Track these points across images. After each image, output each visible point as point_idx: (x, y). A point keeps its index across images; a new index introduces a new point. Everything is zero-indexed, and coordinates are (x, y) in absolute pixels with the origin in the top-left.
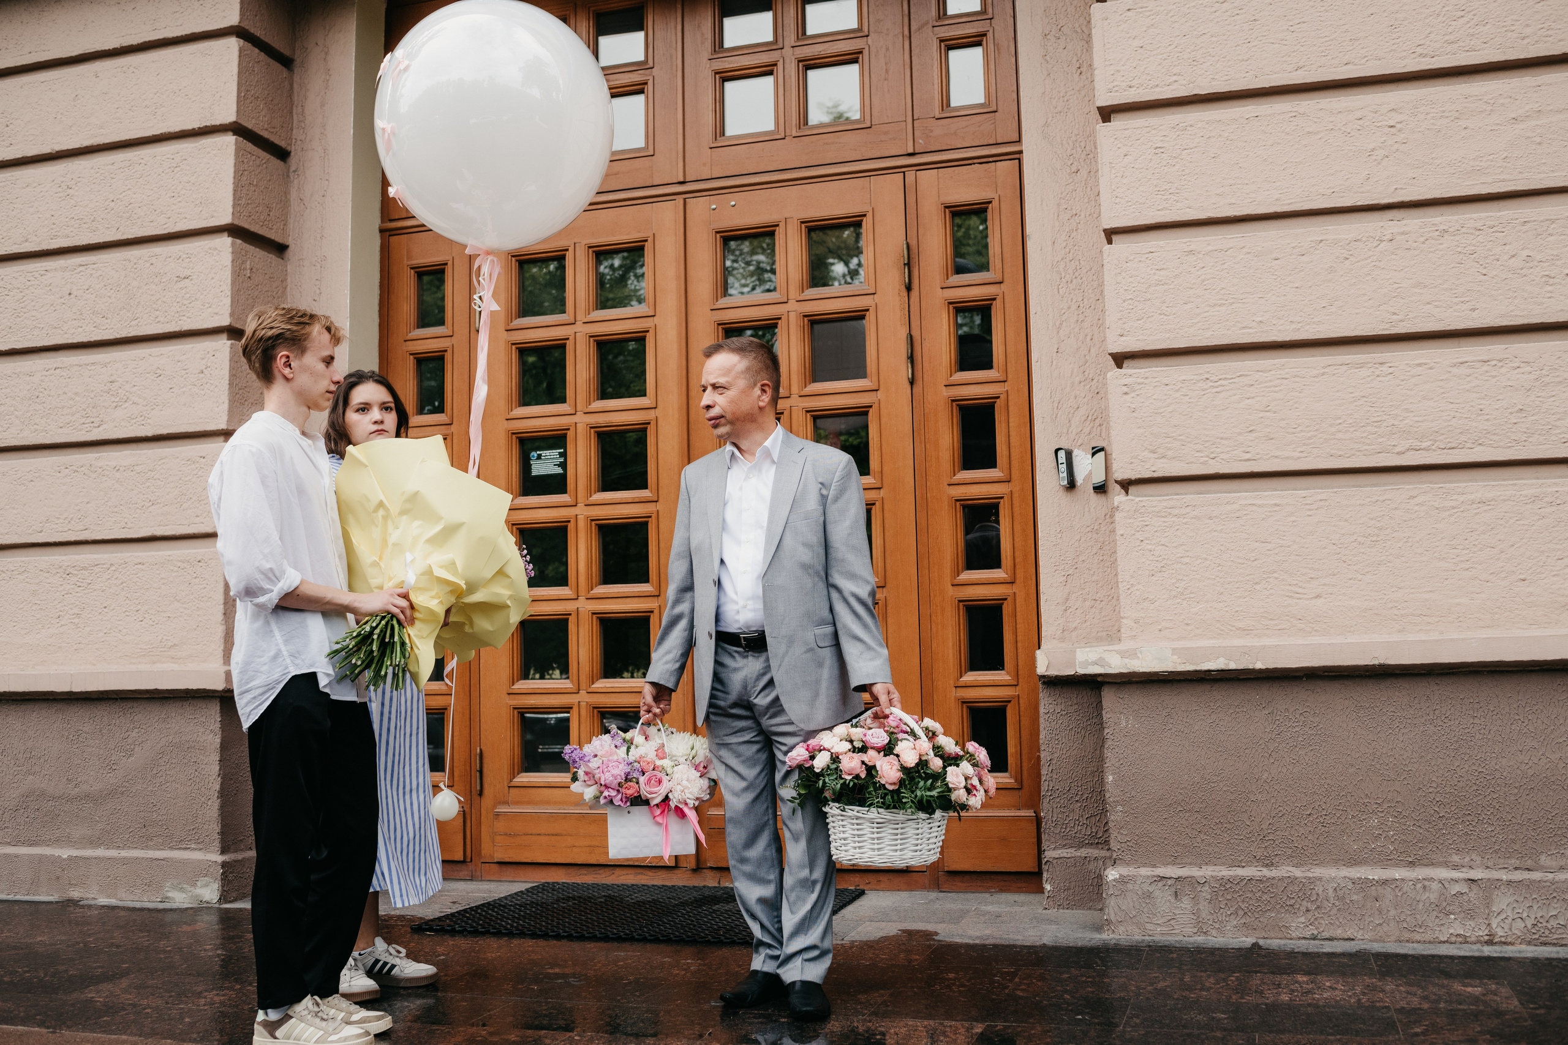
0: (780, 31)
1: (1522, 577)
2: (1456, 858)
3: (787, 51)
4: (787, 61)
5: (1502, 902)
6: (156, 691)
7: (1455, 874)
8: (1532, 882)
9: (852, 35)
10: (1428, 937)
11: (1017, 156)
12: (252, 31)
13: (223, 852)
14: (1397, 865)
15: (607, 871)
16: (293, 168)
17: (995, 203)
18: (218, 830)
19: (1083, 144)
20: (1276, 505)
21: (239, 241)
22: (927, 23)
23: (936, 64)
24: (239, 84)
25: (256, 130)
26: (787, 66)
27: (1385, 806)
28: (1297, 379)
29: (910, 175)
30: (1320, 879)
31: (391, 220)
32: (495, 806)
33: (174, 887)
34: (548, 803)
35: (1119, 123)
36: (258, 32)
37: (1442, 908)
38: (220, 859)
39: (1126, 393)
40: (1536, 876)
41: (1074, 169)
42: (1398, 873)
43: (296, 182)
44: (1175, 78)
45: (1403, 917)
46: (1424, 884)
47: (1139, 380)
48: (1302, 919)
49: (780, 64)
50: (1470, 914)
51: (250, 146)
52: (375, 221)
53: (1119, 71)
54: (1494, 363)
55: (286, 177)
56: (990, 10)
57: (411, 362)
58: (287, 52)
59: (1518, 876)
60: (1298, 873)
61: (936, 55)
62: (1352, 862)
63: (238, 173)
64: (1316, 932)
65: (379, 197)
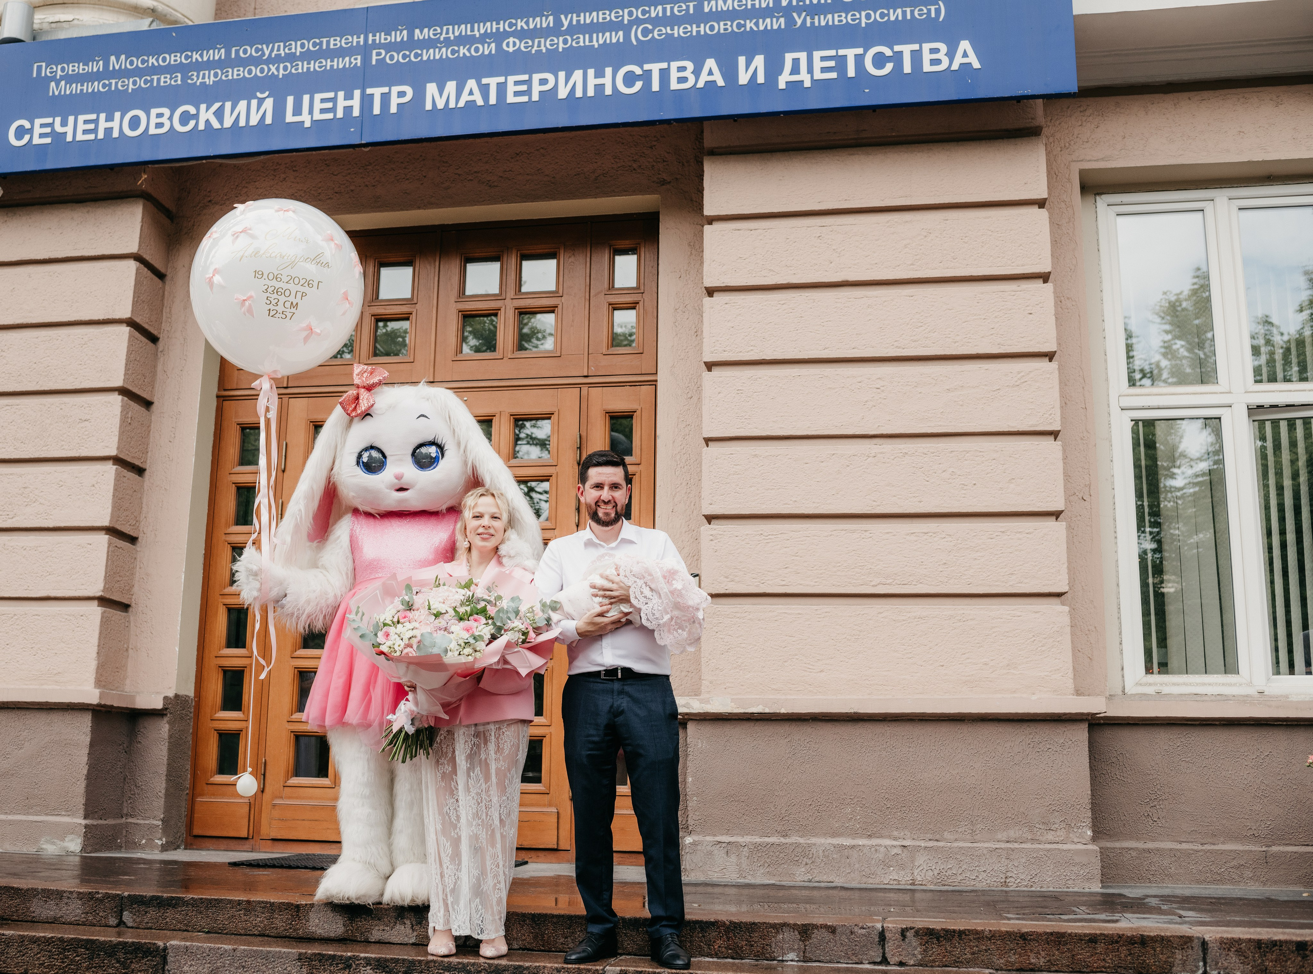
0: (504, 287)
1: (942, 664)
2: (895, 833)
3: (508, 301)
4: (508, 308)
5: (921, 859)
6: (47, 703)
7: (895, 843)
8: (938, 847)
9: (551, 295)
10: (878, 880)
11: (654, 383)
12: (144, 256)
13: (85, 818)
14: (861, 837)
16: (160, 349)
17: (638, 413)
18: (83, 802)
19: (695, 380)
20: (799, 614)
21: (126, 399)
22: (601, 292)
23: (606, 318)
24: (134, 292)
25: (141, 323)
26: (508, 311)
27: (856, 800)
28: (815, 538)
29: (585, 389)
30: (814, 844)
31: (225, 390)
32: (273, 800)
33: (47, 842)
34: (311, 798)
35: (716, 372)
36: (147, 257)
37: (886, 863)
38: (84, 822)
39: (712, 540)
40: (941, 844)
41: (689, 396)
42: (860, 842)
43: (162, 359)
44: (752, 348)
45: (863, 868)
46: (876, 848)
47: (720, 533)
48: (803, 870)
49: (503, 310)
50: (902, 866)
51: (137, 334)
52: (214, 390)
53: (717, 341)
54: (930, 534)
55: (156, 355)
56: (642, 288)
57: (233, 489)
58: (163, 270)
59: (930, 844)
60: (802, 841)
61: (606, 313)
62: (835, 835)
63: (129, 353)
64: (811, 878)
65: (217, 374)
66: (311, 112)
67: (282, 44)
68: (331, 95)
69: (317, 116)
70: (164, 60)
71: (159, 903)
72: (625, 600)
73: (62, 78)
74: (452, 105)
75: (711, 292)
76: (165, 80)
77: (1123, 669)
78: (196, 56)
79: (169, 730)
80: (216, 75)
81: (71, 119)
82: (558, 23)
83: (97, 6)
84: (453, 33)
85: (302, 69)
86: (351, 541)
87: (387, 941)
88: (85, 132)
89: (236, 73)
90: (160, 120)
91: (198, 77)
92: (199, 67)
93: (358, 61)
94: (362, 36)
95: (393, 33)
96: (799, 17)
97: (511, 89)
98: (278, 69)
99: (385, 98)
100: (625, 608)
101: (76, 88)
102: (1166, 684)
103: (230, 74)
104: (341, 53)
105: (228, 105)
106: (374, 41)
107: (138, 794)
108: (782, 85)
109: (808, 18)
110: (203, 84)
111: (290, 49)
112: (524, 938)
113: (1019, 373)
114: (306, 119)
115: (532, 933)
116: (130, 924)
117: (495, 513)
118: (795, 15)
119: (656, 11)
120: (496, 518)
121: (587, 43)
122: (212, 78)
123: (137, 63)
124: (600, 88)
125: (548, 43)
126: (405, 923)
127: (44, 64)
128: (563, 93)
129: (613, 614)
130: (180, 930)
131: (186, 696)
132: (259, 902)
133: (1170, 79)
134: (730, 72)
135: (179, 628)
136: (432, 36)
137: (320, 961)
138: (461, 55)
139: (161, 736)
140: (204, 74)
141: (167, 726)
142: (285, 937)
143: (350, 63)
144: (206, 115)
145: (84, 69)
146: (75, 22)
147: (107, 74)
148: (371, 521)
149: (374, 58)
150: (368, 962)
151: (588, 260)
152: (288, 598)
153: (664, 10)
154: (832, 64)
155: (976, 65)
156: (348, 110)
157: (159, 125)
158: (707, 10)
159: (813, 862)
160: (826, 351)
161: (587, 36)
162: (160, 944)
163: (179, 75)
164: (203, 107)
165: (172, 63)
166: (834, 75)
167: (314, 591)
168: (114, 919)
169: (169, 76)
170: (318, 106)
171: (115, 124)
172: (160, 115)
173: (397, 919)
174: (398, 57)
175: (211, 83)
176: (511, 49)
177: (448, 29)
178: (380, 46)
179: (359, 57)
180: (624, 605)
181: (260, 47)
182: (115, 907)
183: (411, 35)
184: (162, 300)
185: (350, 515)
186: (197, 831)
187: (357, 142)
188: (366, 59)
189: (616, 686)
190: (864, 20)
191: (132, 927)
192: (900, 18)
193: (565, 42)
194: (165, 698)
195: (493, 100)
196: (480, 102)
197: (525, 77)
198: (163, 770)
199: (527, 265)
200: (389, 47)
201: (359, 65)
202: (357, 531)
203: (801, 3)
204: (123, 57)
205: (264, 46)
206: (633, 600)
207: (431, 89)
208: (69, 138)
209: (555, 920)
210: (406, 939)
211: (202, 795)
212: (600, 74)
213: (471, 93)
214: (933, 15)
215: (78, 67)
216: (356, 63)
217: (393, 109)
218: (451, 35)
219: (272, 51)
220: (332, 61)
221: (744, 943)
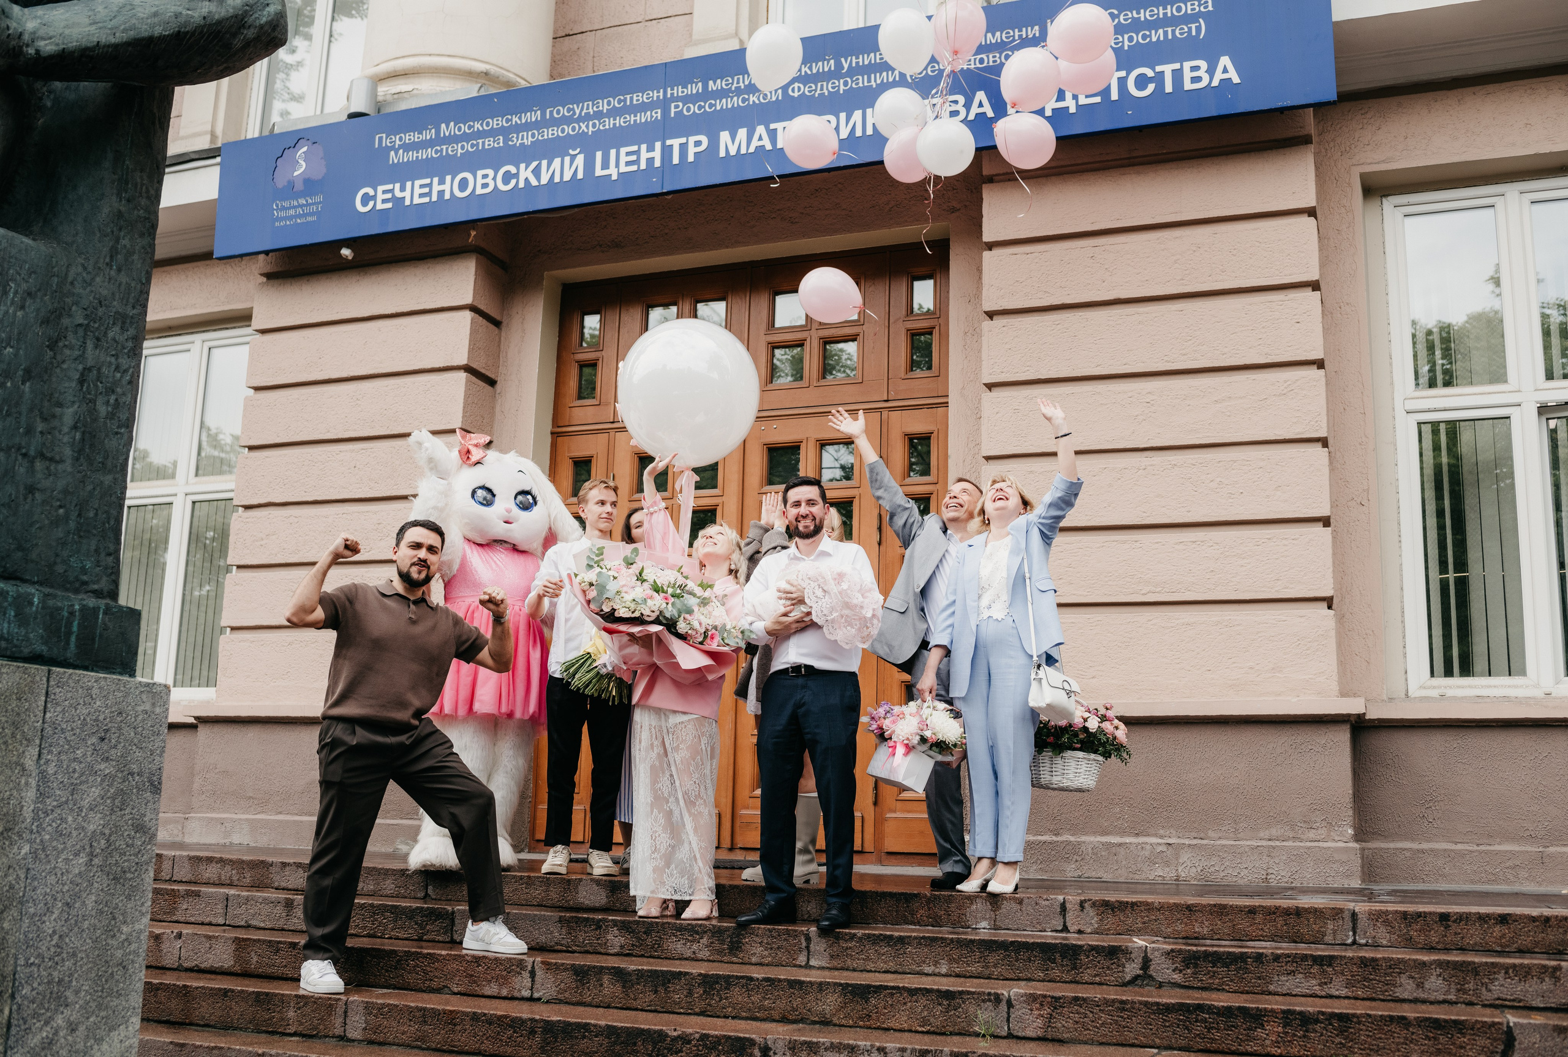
0: (808, 319)
2: (1162, 832)
3: (813, 332)
4: (813, 338)
5: (1185, 857)
7: (1160, 840)
8: (1202, 845)
9: (852, 325)
10: (1143, 876)
11: (945, 405)
12: (479, 306)
14: (1129, 836)
16: (498, 392)
17: (935, 433)
22: (899, 319)
23: (904, 344)
24: (470, 340)
25: (478, 368)
26: (812, 341)
27: (1124, 800)
29: (885, 413)
30: (1084, 842)
31: (559, 427)
33: (402, 842)
35: (996, 393)
36: (482, 307)
37: (1151, 861)
40: (1204, 842)
42: (1128, 840)
44: (1028, 368)
45: (1130, 865)
48: (1073, 866)
49: (808, 340)
50: (1167, 864)
51: (474, 379)
52: (548, 427)
53: (996, 363)
54: (1198, 543)
55: (494, 397)
56: (937, 311)
58: (498, 318)
59: (1195, 842)
61: (902, 339)
62: (1104, 832)
63: (467, 396)
64: (1080, 874)
65: (551, 412)
66: (617, 165)
67: (590, 103)
68: (635, 148)
69: (624, 169)
70: (488, 124)
72: (801, 601)
73: (400, 147)
74: (743, 151)
75: (990, 315)
76: (489, 143)
77: (1406, 672)
78: (515, 119)
80: (533, 136)
81: (409, 184)
82: (839, 66)
83: (436, 75)
84: (743, 82)
85: (609, 125)
88: (421, 195)
89: (550, 132)
90: (485, 181)
91: (517, 138)
92: (518, 129)
93: (658, 114)
94: (662, 91)
95: (689, 86)
98: (587, 127)
99: (683, 147)
101: (412, 155)
102: (1450, 687)
103: (546, 133)
104: (643, 107)
105: (544, 163)
106: (672, 94)
108: (1048, 112)
110: (522, 144)
111: (598, 107)
113: (1285, 382)
114: (613, 172)
116: (434, 897)
121: (866, 84)
123: (465, 128)
125: (830, 85)
127: (384, 135)
128: (844, 133)
133: (1455, 74)
136: (725, 87)
137: (576, 923)
138: (751, 103)
140: (523, 136)
143: (652, 116)
144: (526, 173)
145: (418, 138)
146: (415, 92)
147: (439, 141)
149: (673, 110)
150: (615, 923)
151: (887, 288)
155: (1236, 80)
156: (650, 161)
157: (485, 186)
159: (1082, 859)
161: (866, 77)
162: (450, 908)
163: (501, 138)
164: (522, 166)
165: (495, 126)
166: (1098, 99)
169: (492, 139)
170: (624, 159)
171: (446, 187)
172: (485, 176)
174: (695, 109)
175: (529, 143)
176: (796, 94)
177: (738, 79)
178: (679, 99)
179: (659, 111)
181: (571, 106)
183: (705, 86)
184: (499, 346)
187: (659, 191)
188: (665, 112)
190: (1126, 43)
192: (1162, 38)
193: (846, 84)
196: (769, 147)
200: (686, 99)
201: (659, 118)
204: (452, 124)
205: (575, 106)
206: (807, 600)
207: (725, 136)
208: (407, 202)
213: (760, 139)
214: (1194, 33)
215: (414, 136)
216: (657, 117)
217: (691, 158)
218: (741, 84)
219: (582, 109)
220: (635, 116)
221: (942, 913)
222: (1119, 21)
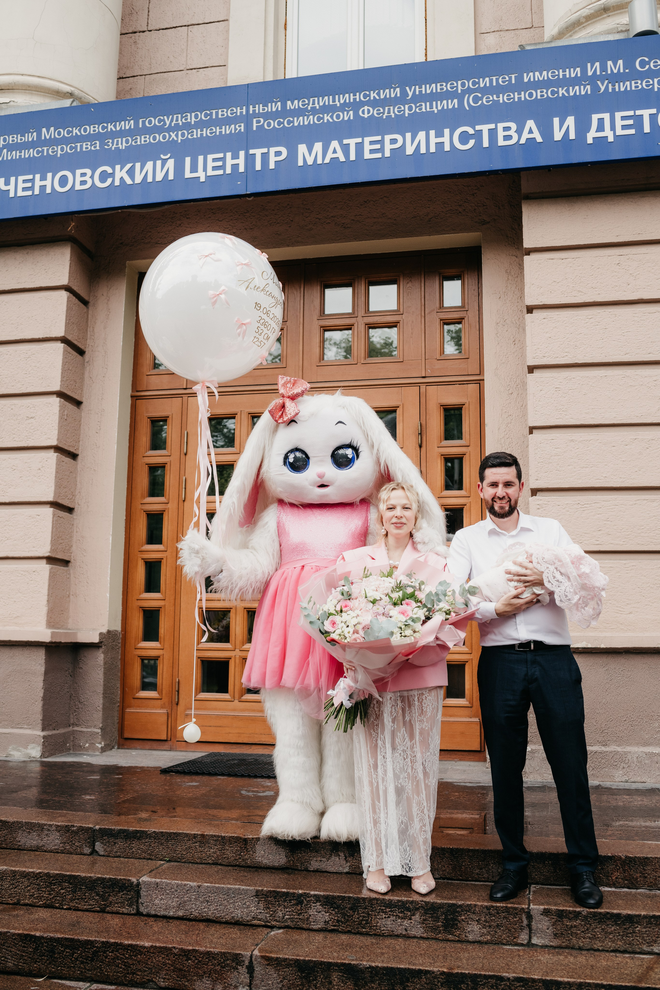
0: (356, 308)
3: (360, 318)
4: (360, 324)
6: (10, 641)
9: (394, 313)
11: (478, 382)
12: (73, 288)
13: (43, 730)
15: (248, 747)
16: (86, 360)
17: (467, 405)
18: (41, 718)
19: (515, 380)
20: (611, 567)
21: (62, 400)
22: (434, 310)
23: (438, 331)
24: (67, 316)
25: (72, 340)
26: (359, 326)
28: (623, 506)
29: (423, 387)
30: (629, 752)
31: (137, 391)
32: (185, 710)
33: (14, 749)
34: (216, 709)
35: (537, 374)
36: (75, 288)
38: (42, 734)
39: (538, 509)
41: (510, 392)
43: (88, 368)
44: (566, 354)
47: (545, 503)
48: (621, 772)
49: (356, 325)
51: (69, 349)
52: (129, 392)
53: (538, 348)
55: (83, 365)
56: (467, 306)
57: (146, 469)
58: (86, 298)
60: (619, 749)
61: (438, 327)
62: (646, 744)
63: (64, 364)
64: (627, 779)
65: (131, 379)
66: (205, 169)
67: (180, 116)
68: (221, 155)
69: (210, 173)
70: (85, 130)
71: (125, 836)
73: (4, 147)
74: (319, 161)
75: (530, 310)
76: (86, 146)
78: (110, 127)
79: (104, 659)
80: (127, 141)
81: (13, 179)
82: (404, 93)
83: (27, 91)
84: (318, 103)
85: (197, 135)
86: (278, 527)
87: (324, 870)
88: (24, 189)
89: (143, 139)
90: (83, 179)
91: (113, 143)
92: (114, 135)
93: (242, 127)
94: (244, 108)
95: (270, 104)
96: (603, 85)
97: (367, 147)
98: (177, 136)
99: (265, 157)
100: (538, 590)
101: (15, 155)
103: (139, 140)
104: (228, 121)
105: (138, 165)
106: (254, 111)
107: (82, 708)
108: (590, 141)
109: (610, 85)
110: (117, 149)
111: (186, 119)
112: (444, 869)
114: (201, 175)
115: (451, 865)
116: (102, 853)
117: (406, 504)
118: (599, 82)
119: (484, 82)
120: (407, 508)
121: (428, 110)
122: (124, 144)
123: (64, 133)
124: (440, 145)
125: (396, 110)
126: (339, 855)
128: (410, 150)
129: (527, 596)
130: (144, 859)
131: (116, 631)
132: (212, 836)
134: (547, 131)
135: (109, 579)
136: (301, 107)
137: (275, 897)
138: (326, 121)
139: (97, 663)
140: (118, 141)
141: (102, 655)
142: (236, 866)
143: (236, 129)
144: (121, 173)
145: (21, 139)
146: (11, 103)
147: (39, 143)
148: (295, 510)
149: (255, 125)
151: (423, 285)
152: (224, 574)
153: (491, 81)
154: (631, 122)
156: (235, 167)
157: (83, 183)
158: (526, 80)
159: (629, 766)
160: (626, 356)
161: (428, 104)
162: (134, 880)
163: (98, 142)
164: (118, 167)
165: (92, 132)
166: (632, 131)
167: (246, 568)
168: (88, 848)
169: (89, 143)
170: (210, 164)
171: (48, 183)
172: (83, 175)
173: (332, 851)
174: (274, 124)
175: (124, 148)
176: (366, 116)
177: (314, 101)
178: (259, 115)
179: (242, 125)
180: (537, 588)
181: (162, 118)
182: (88, 839)
183: (284, 105)
184: (87, 322)
185: (276, 505)
186: (127, 735)
187: (244, 192)
188: (248, 126)
189: (529, 656)
190: (656, 85)
191: (103, 856)
193: (410, 109)
194: (101, 634)
195: (353, 157)
196: (342, 159)
197: (379, 138)
198: (100, 689)
199: (373, 290)
200: (267, 116)
201: (242, 130)
202: (284, 518)
203: (604, 73)
204: (52, 129)
205: (165, 117)
206: (546, 584)
207: (302, 149)
208: (12, 194)
209: (471, 854)
210: (341, 869)
211: (130, 707)
212: (440, 134)
213: (335, 152)
215: (17, 138)
216: (240, 129)
217: (272, 166)
218: (316, 105)
219: (172, 121)
220: (221, 128)
221: (638, 875)
222: (650, 67)
